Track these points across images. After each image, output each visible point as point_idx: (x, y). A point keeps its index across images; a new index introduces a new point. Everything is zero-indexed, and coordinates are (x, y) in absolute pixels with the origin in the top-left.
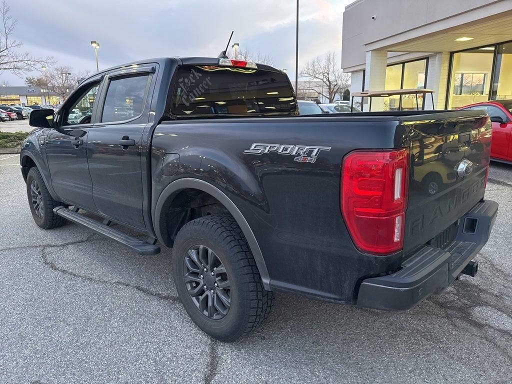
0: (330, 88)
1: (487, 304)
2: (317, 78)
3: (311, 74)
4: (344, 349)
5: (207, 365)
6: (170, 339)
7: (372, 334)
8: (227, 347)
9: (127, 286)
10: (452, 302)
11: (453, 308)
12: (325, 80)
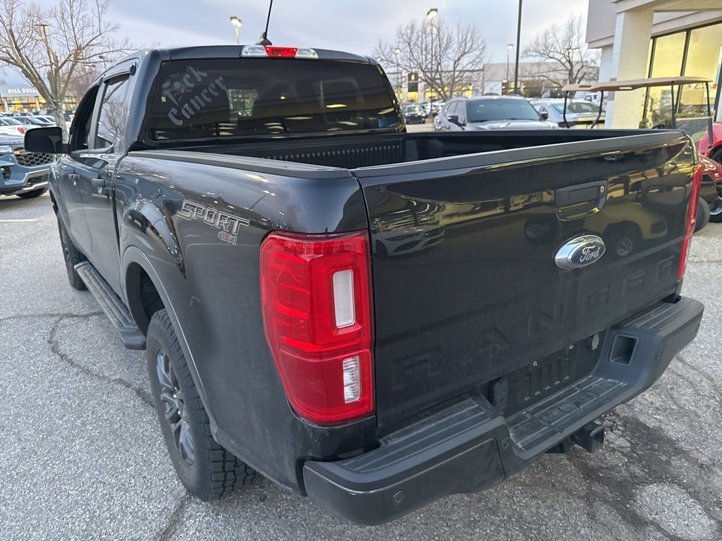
0: (571, 73)
1: (675, 480)
2: (551, 57)
3: (542, 52)
4: (377, 535)
5: (157, 533)
6: (133, 481)
7: (438, 513)
8: (203, 506)
9: (127, 386)
10: (612, 468)
11: (606, 481)
12: (564, 60)
